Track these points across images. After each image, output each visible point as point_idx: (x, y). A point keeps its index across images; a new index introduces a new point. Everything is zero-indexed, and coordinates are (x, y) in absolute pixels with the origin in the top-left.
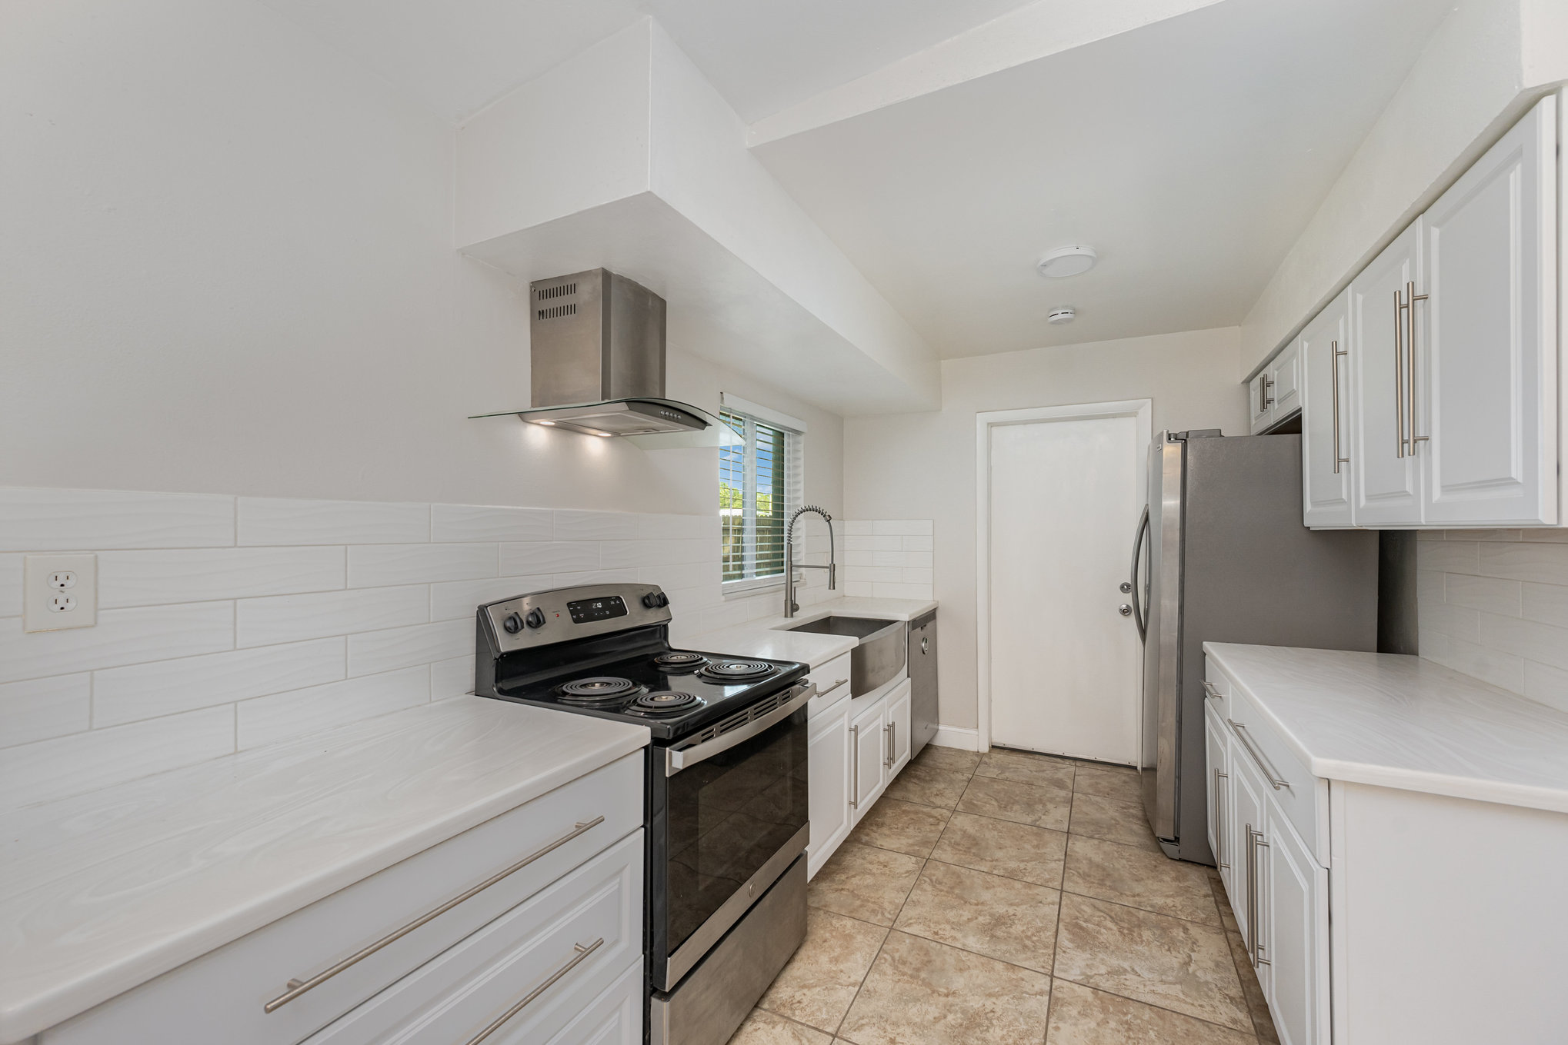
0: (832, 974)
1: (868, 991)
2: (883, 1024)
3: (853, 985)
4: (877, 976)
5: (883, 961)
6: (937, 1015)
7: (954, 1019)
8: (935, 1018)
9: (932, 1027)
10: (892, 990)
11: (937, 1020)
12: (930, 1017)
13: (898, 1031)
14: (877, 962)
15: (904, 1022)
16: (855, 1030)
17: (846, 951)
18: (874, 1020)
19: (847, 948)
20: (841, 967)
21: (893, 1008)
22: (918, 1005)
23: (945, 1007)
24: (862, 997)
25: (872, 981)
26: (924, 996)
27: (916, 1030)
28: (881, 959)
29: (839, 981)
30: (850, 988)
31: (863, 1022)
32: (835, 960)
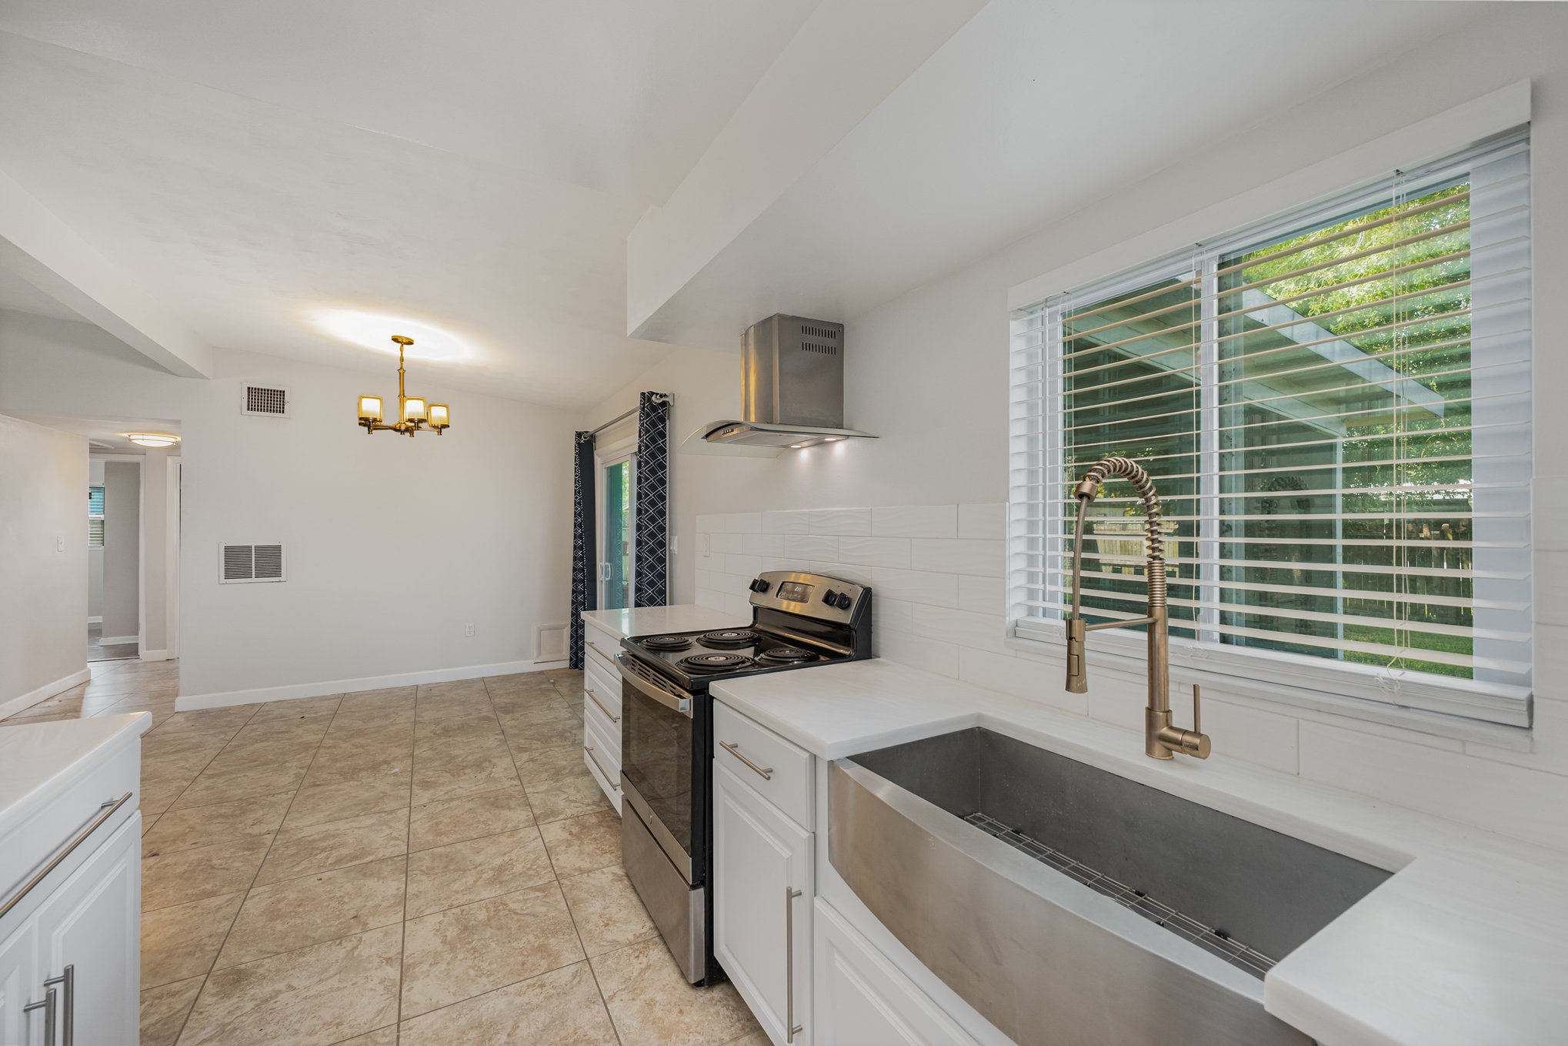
0: (638, 991)
1: (594, 1002)
2: (559, 990)
3: (611, 998)
4: (599, 1019)
5: (607, 1037)
6: (518, 1031)
7: (499, 1039)
8: (518, 1027)
9: (516, 1018)
10: (574, 1020)
11: (516, 1026)
12: (522, 1025)
13: (543, 995)
14: (612, 1032)
15: (544, 1004)
16: (577, 971)
17: (651, 1019)
18: (568, 987)
19: (654, 1023)
20: (638, 1003)
21: (561, 1007)
22: (540, 1026)
23: (514, 1043)
24: (595, 994)
25: (598, 1012)
26: (541, 1038)
27: (528, 1006)
28: (611, 1037)
29: (626, 991)
30: (611, 994)
31: (576, 981)
32: (651, 1004)
